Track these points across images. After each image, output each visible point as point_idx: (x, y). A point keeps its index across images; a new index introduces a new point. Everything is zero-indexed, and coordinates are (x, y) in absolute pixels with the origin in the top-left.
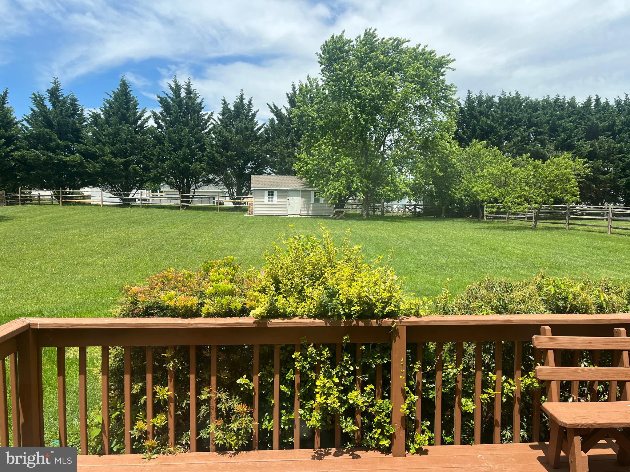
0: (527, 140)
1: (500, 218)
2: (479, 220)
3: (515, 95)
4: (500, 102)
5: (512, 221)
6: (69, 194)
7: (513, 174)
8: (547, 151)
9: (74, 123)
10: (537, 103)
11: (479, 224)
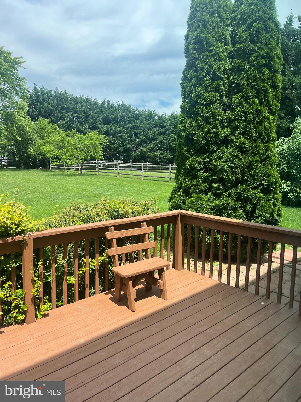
0: (73, 121)
1: (60, 169)
2: (47, 170)
3: (64, 92)
4: (56, 95)
5: (67, 170)
7: (67, 142)
8: (84, 129)
10: (77, 99)
11: (47, 172)
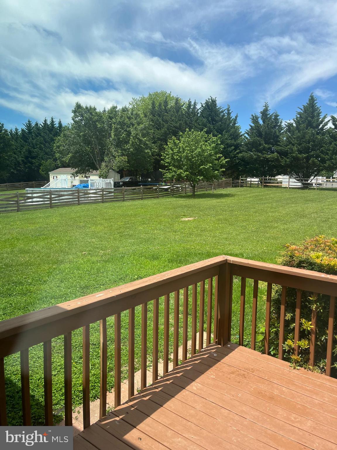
6: (268, 180)
9: (275, 132)
